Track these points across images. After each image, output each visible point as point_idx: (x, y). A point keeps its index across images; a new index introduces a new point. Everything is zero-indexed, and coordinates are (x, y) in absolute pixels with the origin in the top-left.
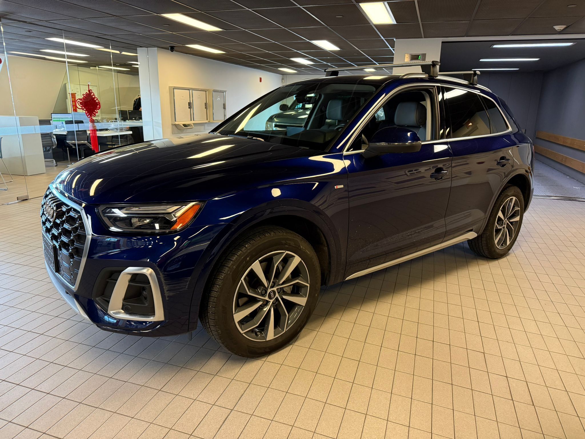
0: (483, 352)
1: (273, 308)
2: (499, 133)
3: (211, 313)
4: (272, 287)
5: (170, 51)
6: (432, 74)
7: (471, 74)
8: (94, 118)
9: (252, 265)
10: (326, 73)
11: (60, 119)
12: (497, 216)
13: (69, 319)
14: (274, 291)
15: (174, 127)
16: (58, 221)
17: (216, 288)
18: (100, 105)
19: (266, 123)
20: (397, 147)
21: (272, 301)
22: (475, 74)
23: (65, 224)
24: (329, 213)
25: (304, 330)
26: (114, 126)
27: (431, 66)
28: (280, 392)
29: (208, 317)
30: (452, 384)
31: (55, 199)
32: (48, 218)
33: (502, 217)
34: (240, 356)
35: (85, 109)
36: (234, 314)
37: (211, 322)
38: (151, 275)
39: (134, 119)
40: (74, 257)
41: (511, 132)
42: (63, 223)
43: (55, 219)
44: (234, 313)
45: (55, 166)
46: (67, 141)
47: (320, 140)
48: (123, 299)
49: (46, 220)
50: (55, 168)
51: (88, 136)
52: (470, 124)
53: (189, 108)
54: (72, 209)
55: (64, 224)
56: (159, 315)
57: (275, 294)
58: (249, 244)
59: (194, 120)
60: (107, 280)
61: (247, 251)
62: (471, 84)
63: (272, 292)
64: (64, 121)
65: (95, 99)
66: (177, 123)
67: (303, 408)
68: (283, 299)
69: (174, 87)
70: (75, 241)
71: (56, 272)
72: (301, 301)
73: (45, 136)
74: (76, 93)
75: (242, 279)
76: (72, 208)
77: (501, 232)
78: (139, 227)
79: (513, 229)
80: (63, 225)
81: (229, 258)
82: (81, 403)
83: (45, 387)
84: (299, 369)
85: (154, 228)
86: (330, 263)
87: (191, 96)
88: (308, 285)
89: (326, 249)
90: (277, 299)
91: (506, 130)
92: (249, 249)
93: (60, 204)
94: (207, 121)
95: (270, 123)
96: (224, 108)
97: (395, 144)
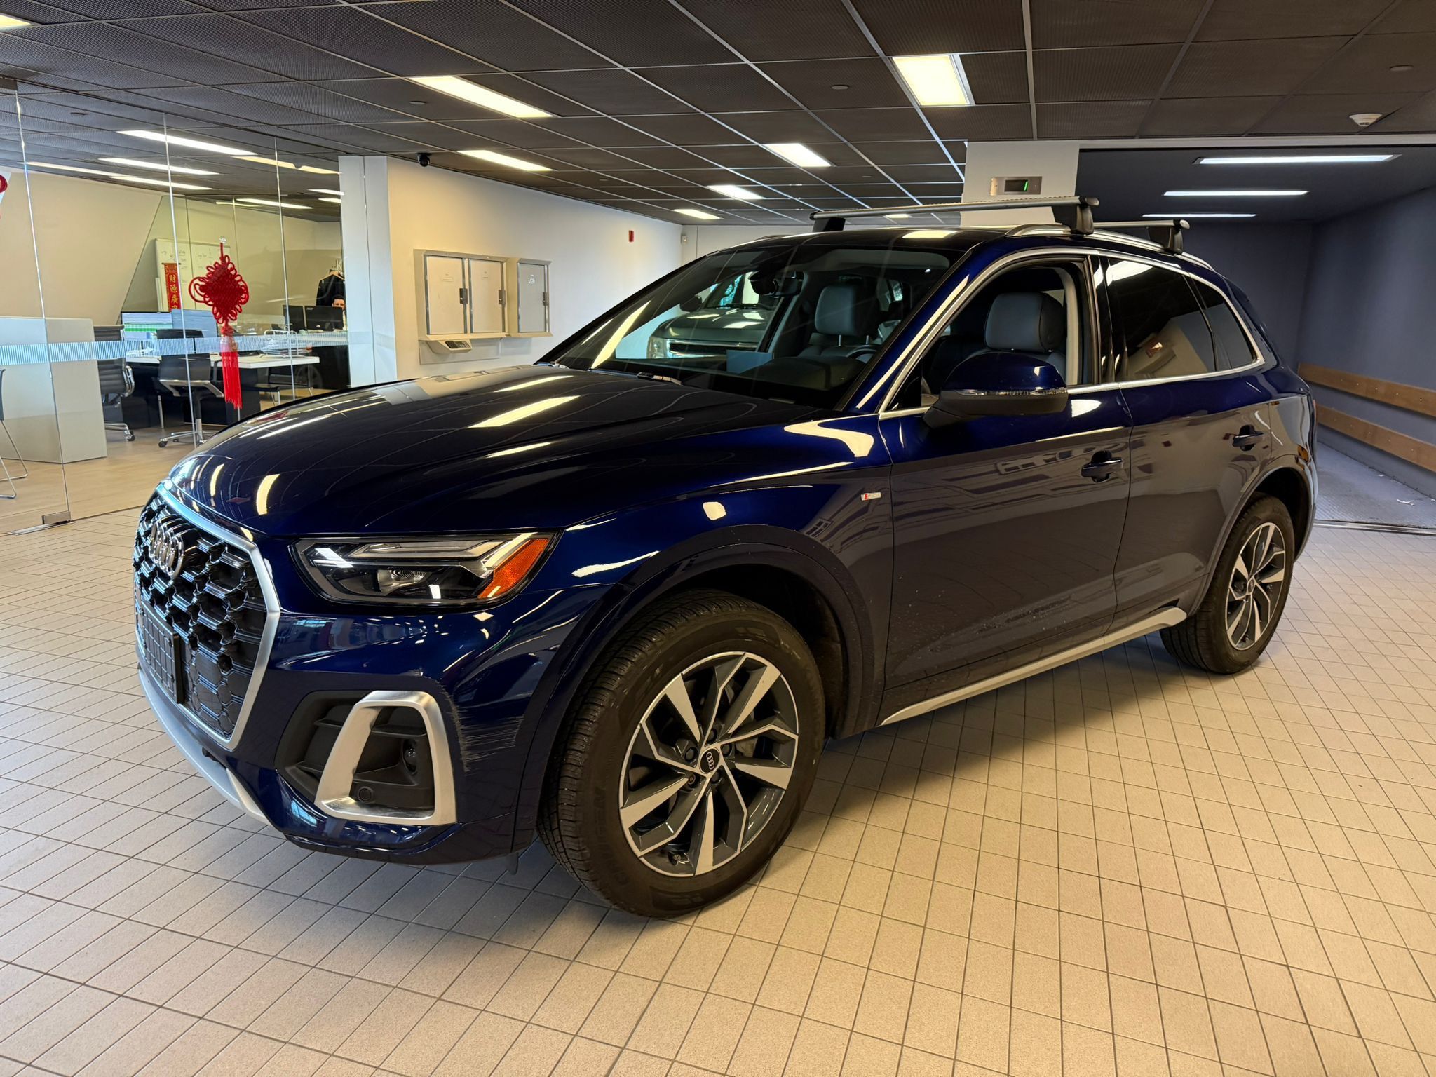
0: (1224, 904)
1: (711, 793)
2: (1236, 369)
3: (567, 804)
4: (710, 741)
5: (419, 165)
6: (1078, 227)
7: (1169, 227)
8: (231, 324)
9: (667, 687)
10: (814, 222)
11: (143, 327)
12: (1234, 571)
13: (195, 820)
14: (714, 752)
15: (425, 348)
16: (188, 576)
17: (582, 743)
18: (247, 293)
19: (650, 341)
20: (1002, 401)
21: (709, 776)
22: (1177, 226)
23: (209, 583)
24: (847, 558)
25: (782, 849)
26: (277, 343)
27: (1078, 209)
28: (737, 1003)
29: (558, 814)
30: (1156, 984)
31: (176, 521)
32: (162, 568)
33: (1244, 571)
34: (632, 912)
35: (211, 303)
36: (622, 808)
37: (567, 829)
38: (427, 708)
39: (319, 326)
40: (232, 666)
41: (1259, 368)
42: (202, 580)
43: (181, 572)
44: (621, 805)
45: (129, 440)
46: (161, 381)
47: (818, 383)
48: (353, 771)
49: (153, 575)
50: (129, 444)
51: (212, 368)
52: (1157, 346)
53: (461, 302)
54: (226, 548)
55: (207, 585)
56: (444, 811)
57: (716, 760)
58: (661, 636)
59: (472, 332)
60: (316, 723)
61: (656, 652)
62: (1167, 251)
63: (709, 755)
64: (151, 330)
65: (238, 279)
66: (431, 338)
67: (798, 1043)
68: (736, 772)
69: (427, 251)
70: (236, 625)
71: (178, 703)
72: (778, 776)
73: (107, 368)
74: (179, 264)
75: (643, 720)
76: (226, 544)
77: (1241, 609)
78: (397, 593)
79: (1269, 601)
80: (201, 588)
81: (612, 669)
82: (244, 1030)
83: (151, 990)
84: (780, 948)
85: (429, 596)
86: (846, 683)
87: (466, 273)
88: (796, 737)
89: (837, 647)
90: (721, 772)
91: (1251, 363)
92: (661, 647)
93: (193, 535)
94: (503, 335)
95: (660, 340)
96: (546, 303)
97: (1002, 393)
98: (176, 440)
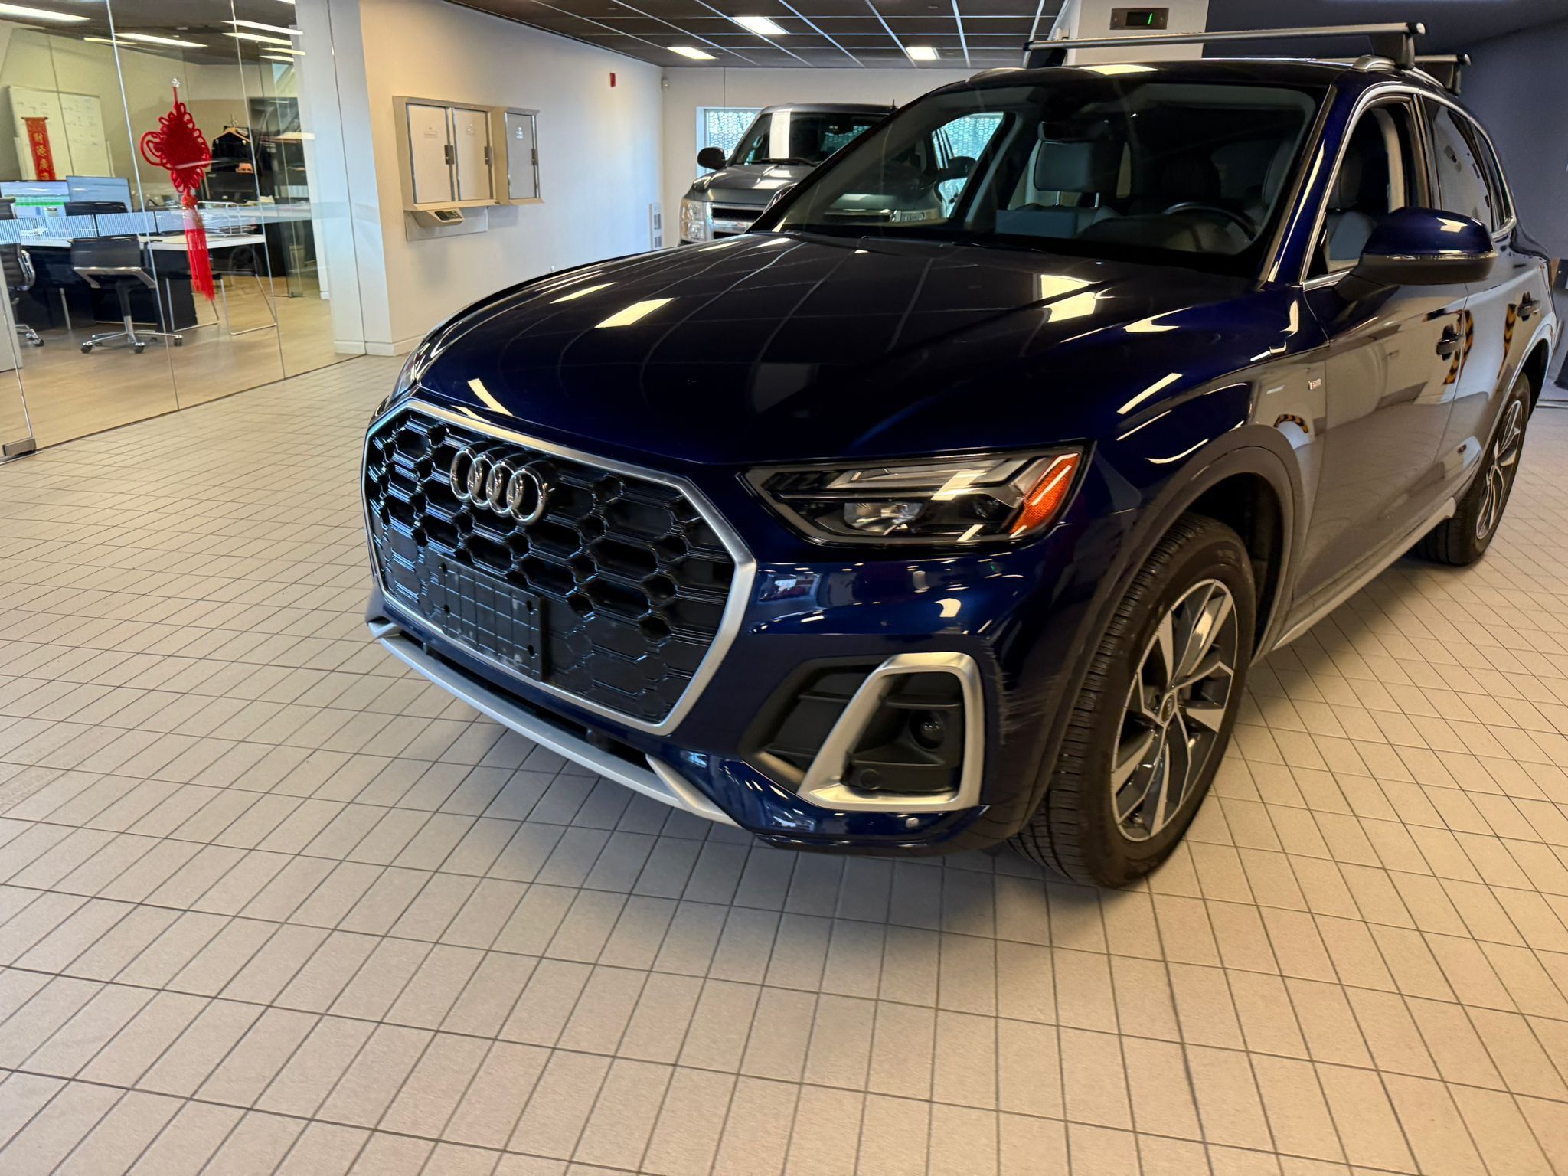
3: (1067, 773)
9: (1160, 626)
11: (30, 200)
14: (1172, 699)
15: (411, 220)
19: (684, 205)
21: (1165, 726)
26: (214, 218)
27: (1404, 37)
35: (169, 166)
36: (1113, 771)
38: (965, 672)
39: (225, 197)
44: (1114, 768)
45: (37, 345)
46: (75, 268)
48: (850, 751)
50: (39, 350)
51: (142, 253)
53: (447, 162)
54: (623, 483)
56: (970, 792)
57: (1173, 708)
58: (1158, 567)
59: (459, 199)
60: (796, 695)
63: (1168, 703)
64: (42, 203)
65: (196, 134)
66: (420, 207)
69: (411, 98)
72: (1215, 719)
73: (7, 254)
74: (46, 118)
75: (1140, 668)
80: (592, 536)
84: (1260, 908)
87: (450, 127)
88: (1232, 674)
93: (547, 465)
94: (492, 202)
95: (698, 204)
96: (535, 163)
97: (1397, 258)
98: (99, 344)
